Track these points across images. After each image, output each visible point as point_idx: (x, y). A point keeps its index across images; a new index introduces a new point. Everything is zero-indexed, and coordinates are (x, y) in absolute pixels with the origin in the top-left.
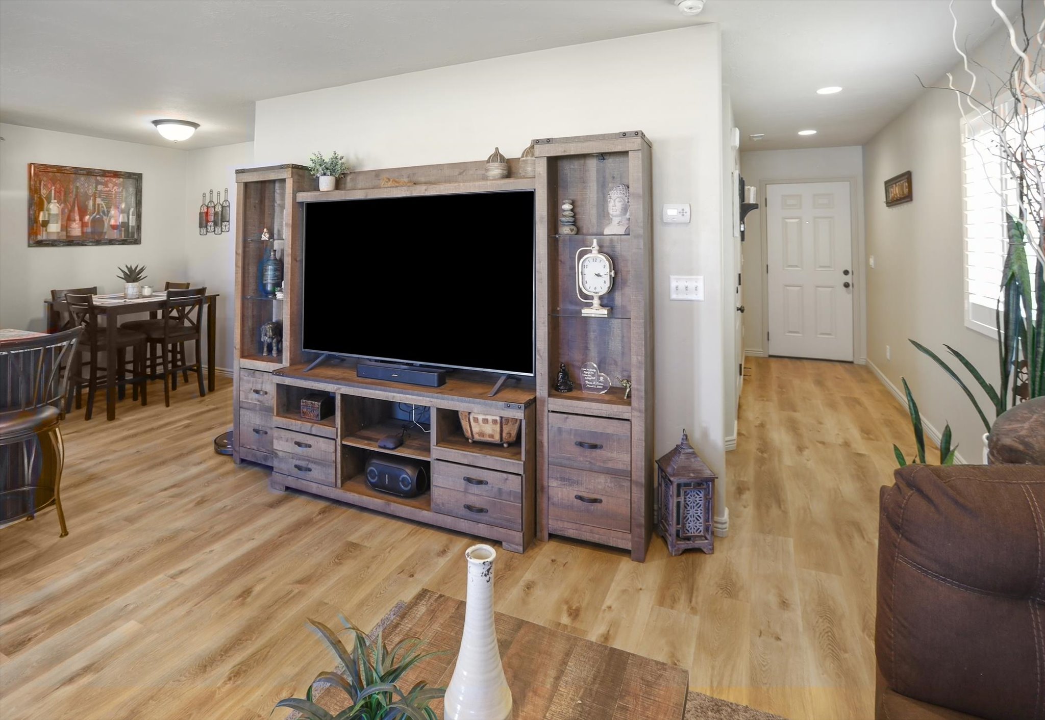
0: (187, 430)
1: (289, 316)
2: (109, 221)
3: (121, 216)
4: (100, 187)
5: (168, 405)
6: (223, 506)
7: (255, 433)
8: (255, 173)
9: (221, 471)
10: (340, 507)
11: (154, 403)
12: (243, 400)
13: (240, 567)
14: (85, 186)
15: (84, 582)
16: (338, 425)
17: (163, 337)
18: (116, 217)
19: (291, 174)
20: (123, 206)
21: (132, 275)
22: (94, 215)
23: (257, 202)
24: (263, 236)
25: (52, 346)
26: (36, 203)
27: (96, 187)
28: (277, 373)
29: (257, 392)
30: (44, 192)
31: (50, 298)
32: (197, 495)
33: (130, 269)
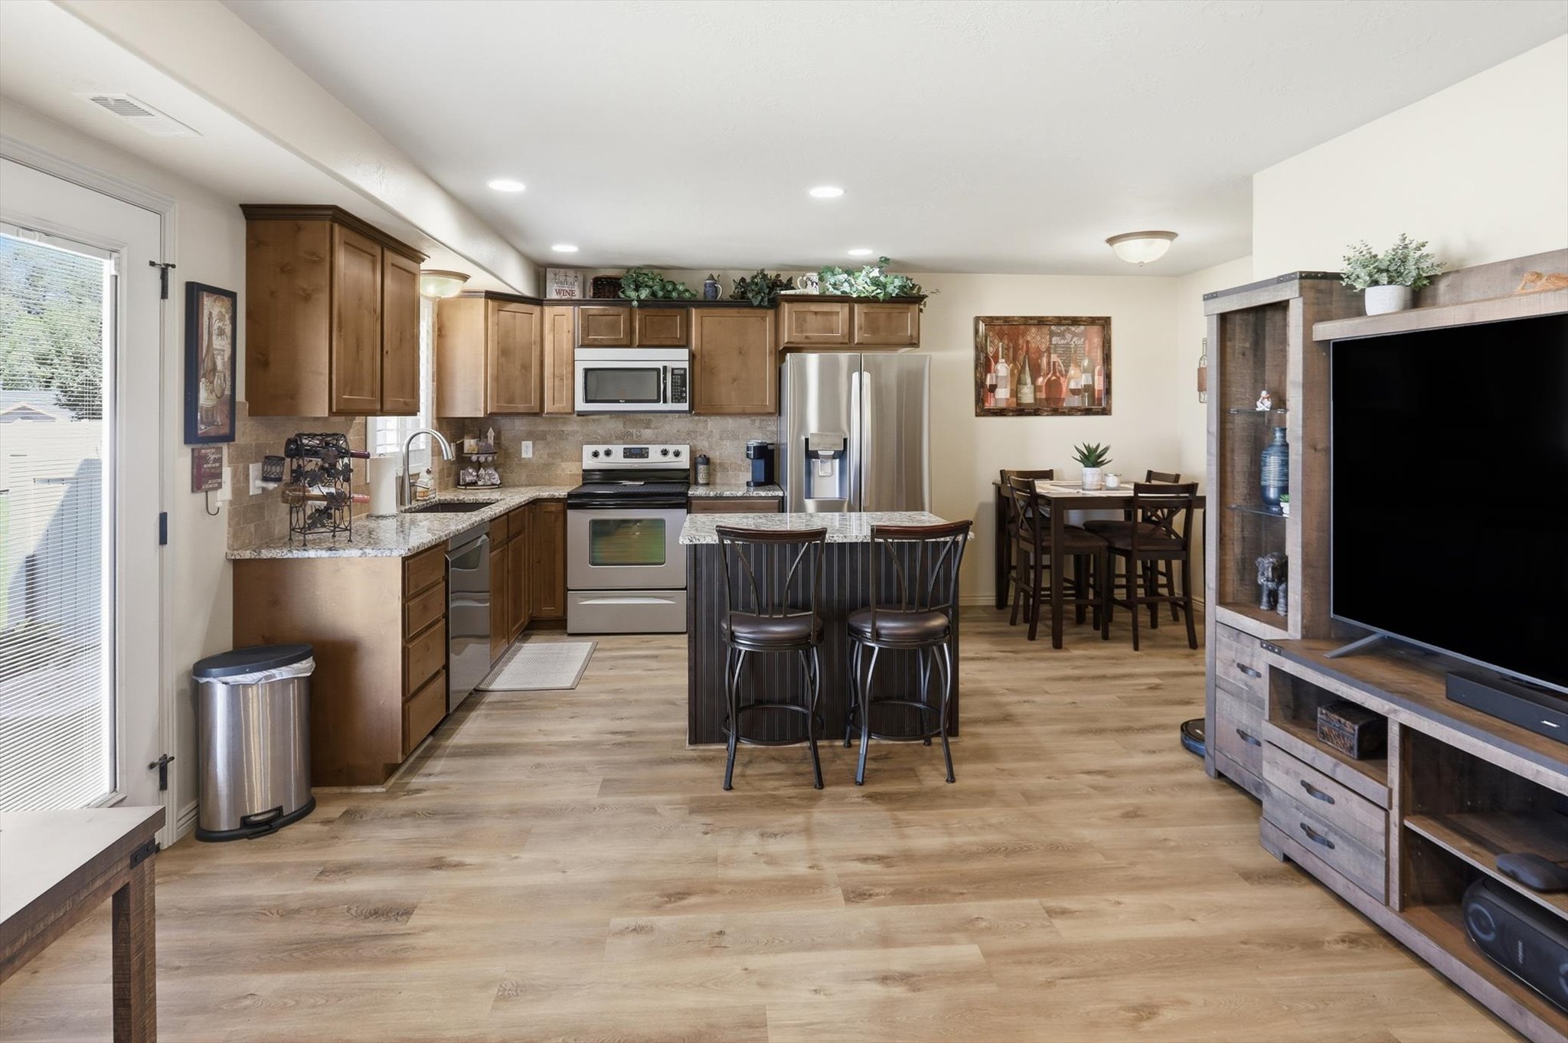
0: (1150, 694)
1: (1300, 549)
2: (1068, 384)
3: (1084, 376)
4: (1055, 340)
5: (1136, 648)
6: (1164, 837)
7: (1238, 736)
8: (1235, 296)
9: (1181, 777)
10: (1395, 949)
11: (1119, 639)
12: (1221, 675)
13: (1153, 957)
14: (1036, 338)
15: (946, 856)
16: (1392, 782)
17: (1130, 548)
18: (1076, 379)
19: (1298, 291)
20: (1086, 363)
21: (1092, 458)
22: (1049, 376)
23: (1248, 345)
24: (1258, 403)
25: (938, 540)
26: (984, 364)
27: (1051, 341)
28: (1271, 646)
29: (1243, 669)
30: (990, 350)
31: (998, 479)
32: (1129, 801)
33: (1088, 448)
